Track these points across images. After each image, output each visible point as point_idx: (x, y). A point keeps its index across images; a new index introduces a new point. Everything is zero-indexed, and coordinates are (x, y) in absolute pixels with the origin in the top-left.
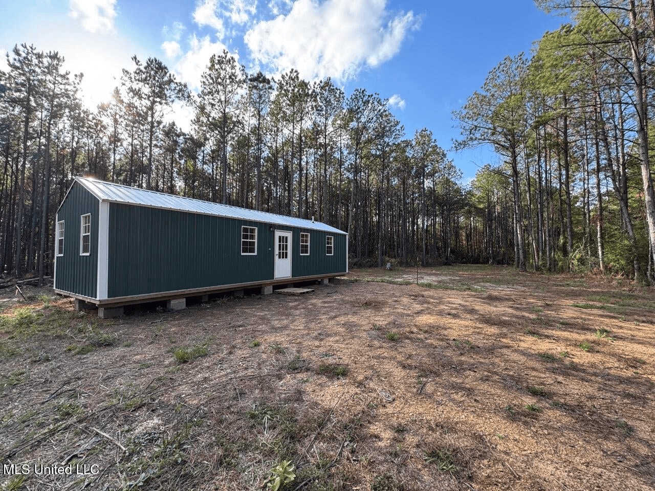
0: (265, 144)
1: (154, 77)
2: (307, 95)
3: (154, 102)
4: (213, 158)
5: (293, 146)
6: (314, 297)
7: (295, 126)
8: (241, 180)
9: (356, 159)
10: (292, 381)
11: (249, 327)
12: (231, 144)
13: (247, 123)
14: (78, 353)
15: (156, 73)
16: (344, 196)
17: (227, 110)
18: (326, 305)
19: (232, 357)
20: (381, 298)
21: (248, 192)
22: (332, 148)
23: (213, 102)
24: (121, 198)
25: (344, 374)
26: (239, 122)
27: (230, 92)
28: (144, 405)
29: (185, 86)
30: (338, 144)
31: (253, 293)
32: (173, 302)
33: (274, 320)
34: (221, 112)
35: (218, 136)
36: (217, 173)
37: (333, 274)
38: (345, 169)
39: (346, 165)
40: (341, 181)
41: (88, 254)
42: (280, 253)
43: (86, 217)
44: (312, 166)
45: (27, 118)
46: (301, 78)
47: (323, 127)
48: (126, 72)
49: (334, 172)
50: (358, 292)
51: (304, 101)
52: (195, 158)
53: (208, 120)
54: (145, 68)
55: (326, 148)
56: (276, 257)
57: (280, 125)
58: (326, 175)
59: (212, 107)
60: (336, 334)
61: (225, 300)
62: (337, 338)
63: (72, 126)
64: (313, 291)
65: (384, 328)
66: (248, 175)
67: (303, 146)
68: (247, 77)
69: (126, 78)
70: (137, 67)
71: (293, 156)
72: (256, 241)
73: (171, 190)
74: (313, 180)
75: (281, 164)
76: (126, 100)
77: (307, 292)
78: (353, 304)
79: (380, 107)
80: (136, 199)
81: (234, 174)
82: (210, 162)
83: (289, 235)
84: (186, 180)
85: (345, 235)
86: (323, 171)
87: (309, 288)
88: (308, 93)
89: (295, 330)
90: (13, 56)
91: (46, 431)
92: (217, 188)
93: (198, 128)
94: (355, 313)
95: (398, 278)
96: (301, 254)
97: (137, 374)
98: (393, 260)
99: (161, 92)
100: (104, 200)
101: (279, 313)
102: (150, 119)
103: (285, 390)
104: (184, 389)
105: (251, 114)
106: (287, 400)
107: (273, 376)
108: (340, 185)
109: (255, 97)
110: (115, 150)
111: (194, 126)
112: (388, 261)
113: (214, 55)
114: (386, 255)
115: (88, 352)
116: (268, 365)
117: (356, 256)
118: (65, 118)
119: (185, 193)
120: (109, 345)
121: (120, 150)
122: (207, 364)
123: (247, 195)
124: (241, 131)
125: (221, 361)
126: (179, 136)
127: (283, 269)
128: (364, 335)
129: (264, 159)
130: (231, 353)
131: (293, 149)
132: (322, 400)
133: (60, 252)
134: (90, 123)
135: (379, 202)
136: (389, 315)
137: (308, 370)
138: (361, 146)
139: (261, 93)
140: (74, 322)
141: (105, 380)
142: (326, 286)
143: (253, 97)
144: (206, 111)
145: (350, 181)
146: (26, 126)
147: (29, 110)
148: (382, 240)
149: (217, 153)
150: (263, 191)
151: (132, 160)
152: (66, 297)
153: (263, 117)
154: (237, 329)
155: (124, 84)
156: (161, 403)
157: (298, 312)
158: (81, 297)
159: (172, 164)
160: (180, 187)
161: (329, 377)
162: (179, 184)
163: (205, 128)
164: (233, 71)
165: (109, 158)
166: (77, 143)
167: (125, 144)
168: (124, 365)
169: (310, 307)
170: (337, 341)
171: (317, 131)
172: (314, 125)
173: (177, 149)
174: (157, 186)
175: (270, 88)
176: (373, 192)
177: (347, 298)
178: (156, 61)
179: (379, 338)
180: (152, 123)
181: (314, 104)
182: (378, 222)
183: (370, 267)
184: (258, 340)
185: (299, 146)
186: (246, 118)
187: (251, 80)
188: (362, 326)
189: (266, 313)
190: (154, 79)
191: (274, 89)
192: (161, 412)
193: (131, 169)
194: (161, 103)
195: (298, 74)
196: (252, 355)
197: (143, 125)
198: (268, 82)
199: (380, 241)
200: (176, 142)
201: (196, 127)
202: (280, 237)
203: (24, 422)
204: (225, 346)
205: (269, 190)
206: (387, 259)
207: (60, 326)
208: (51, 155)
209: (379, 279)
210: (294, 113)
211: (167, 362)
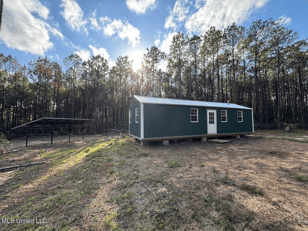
0: (198, 68)
1: (153, 53)
2: (221, 37)
3: (153, 63)
4: (175, 80)
5: (214, 66)
6: (232, 145)
7: (214, 55)
8: (188, 88)
9: (256, 64)
10: (225, 189)
11: (197, 157)
12: (183, 72)
13: (190, 61)
14: (137, 157)
15: (154, 51)
16: (248, 87)
17: (181, 57)
18: (240, 150)
19: (191, 169)
20: (284, 150)
21: (191, 93)
22: (238, 61)
23: (175, 56)
24: (146, 101)
25: (261, 193)
26: (185, 61)
27: (182, 49)
28: (160, 181)
29: (164, 53)
30: (242, 58)
31: (197, 140)
32: (164, 142)
33: (210, 155)
34: (178, 59)
35: (177, 70)
36: (177, 86)
37: (242, 133)
38: (248, 71)
39: (248, 68)
40: (245, 78)
41: (138, 122)
42: (210, 121)
43: (137, 109)
44: (225, 74)
45: (120, 79)
46: (216, 29)
47: (231, 51)
48: (145, 55)
49: (239, 74)
50: (263, 145)
51: (218, 41)
52: (168, 82)
53: (173, 64)
54: (151, 51)
55: (234, 62)
56: (208, 123)
57: (206, 57)
58: (235, 77)
59: (174, 58)
60: (250, 168)
61: (184, 143)
62: (252, 171)
63: (131, 79)
64: (230, 142)
65: (290, 171)
66: (191, 84)
67: (219, 64)
68: (189, 39)
69: (145, 57)
70: (148, 52)
71: (214, 70)
72: (197, 115)
73: (160, 96)
74: (226, 81)
75: (207, 76)
76: (145, 65)
77: (227, 142)
78: (261, 152)
79: (274, 26)
80: (151, 101)
81: (184, 85)
82: (174, 82)
83: (215, 112)
84: (165, 91)
85: (251, 110)
86: (232, 75)
87: (228, 140)
88: (221, 36)
89: (223, 162)
90: (117, 61)
91: (133, 181)
92: (177, 93)
93: (169, 69)
94: (263, 158)
95: (298, 137)
96: (222, 122)
97: (155, 168)
98: (292, 125)
99: (156, 58)
100: (142, 103)
101: (212, 152)
102: (152, 70)
103: (221, 193)
104: (173, 179)
105: (191, 56)
106: (224, 199)
107: (214, 183)
108: (244, 81)
109: (193, 47)
110: (142, 84)
111: (167, 68)
112: (287, 126)
113: (175, 36)
114: (284, 121)
115: (140, 157)
116: (209, 177)
117: (259, 122)
118: (129, 77)
119: (165, 96)
120: (146, 156)
121: (144, 84)
122: (181, 170)
123: (191, 94)
124: (187, 65)
125: (187, 170)
126: (162, 74)
127: (212, 129)
128: (273, 173)
129: (198, 76)
130: (190, 168)
131: (213, 67)
132: (246, 205)
133: (130, 122)
134: (135, 76)
135: (276, 87)
136: (294, 162)
137: (234, 185)
138: (259, 55)
139: (196, 44)
140: (135, 146)
141: (146, 168)
142: (239, 139)
143: (192, 48)
144: (172, 60)
145: (251, 77)
146: (120, 82)
147: (121, 76)
148: (280, 111)
149: (177, 78)
150: (198, 91)
151: (147, 87)
152: (132, 137)
153: (197, 55)
154: (192, 157)
155: (144, 59)
156: (165, 182)
157: (223, 153)
158: (136, 137)
159: (160, 85)
160: (163, 94)
161: (249, 193)
162: (163, 93)
163: (172, 68)
164: (183, 39)
165: (141, 87)
166: (132, 84)
167: (145, 81)
168: (151, 164)
169: (230, 150)
170: (252, 173)
171: (227, 54)
172: (226, 51)
173: (162, 79)
174: (155, 95)
175: (200, 40)
176: (271, 81)
177: (255, 148)
178: (154, 47)
179: (287, 177)
180: (153, 71)
181: (225, 40)
182: (276, 100)
183: (271, 129)
184: (202, 164)
185: (217, 65)
186: (189, 58)
187: (191, 40)
188: (270, 166)
189: (205, 151)
190: (154, 54)
191: (202, 41)
192: (166, 186)
193: (147, 90)
194: (156, 63)
195: (215, 28)
196: (201, 171)
197: (150, 73)
198: (199, 38)
199: (278, 112)
200: (161, 77)
201: (168, 69)
202: (210, 113)
203: (127, 177)
204: (187, 163)
205: (201, 90)
206: (286, 124)
207: (132, 147)
208: (126, 90)
209: (280, 137)
210: (214, 49)
211: (165, 166)
